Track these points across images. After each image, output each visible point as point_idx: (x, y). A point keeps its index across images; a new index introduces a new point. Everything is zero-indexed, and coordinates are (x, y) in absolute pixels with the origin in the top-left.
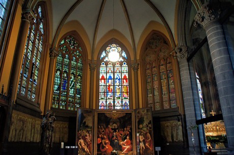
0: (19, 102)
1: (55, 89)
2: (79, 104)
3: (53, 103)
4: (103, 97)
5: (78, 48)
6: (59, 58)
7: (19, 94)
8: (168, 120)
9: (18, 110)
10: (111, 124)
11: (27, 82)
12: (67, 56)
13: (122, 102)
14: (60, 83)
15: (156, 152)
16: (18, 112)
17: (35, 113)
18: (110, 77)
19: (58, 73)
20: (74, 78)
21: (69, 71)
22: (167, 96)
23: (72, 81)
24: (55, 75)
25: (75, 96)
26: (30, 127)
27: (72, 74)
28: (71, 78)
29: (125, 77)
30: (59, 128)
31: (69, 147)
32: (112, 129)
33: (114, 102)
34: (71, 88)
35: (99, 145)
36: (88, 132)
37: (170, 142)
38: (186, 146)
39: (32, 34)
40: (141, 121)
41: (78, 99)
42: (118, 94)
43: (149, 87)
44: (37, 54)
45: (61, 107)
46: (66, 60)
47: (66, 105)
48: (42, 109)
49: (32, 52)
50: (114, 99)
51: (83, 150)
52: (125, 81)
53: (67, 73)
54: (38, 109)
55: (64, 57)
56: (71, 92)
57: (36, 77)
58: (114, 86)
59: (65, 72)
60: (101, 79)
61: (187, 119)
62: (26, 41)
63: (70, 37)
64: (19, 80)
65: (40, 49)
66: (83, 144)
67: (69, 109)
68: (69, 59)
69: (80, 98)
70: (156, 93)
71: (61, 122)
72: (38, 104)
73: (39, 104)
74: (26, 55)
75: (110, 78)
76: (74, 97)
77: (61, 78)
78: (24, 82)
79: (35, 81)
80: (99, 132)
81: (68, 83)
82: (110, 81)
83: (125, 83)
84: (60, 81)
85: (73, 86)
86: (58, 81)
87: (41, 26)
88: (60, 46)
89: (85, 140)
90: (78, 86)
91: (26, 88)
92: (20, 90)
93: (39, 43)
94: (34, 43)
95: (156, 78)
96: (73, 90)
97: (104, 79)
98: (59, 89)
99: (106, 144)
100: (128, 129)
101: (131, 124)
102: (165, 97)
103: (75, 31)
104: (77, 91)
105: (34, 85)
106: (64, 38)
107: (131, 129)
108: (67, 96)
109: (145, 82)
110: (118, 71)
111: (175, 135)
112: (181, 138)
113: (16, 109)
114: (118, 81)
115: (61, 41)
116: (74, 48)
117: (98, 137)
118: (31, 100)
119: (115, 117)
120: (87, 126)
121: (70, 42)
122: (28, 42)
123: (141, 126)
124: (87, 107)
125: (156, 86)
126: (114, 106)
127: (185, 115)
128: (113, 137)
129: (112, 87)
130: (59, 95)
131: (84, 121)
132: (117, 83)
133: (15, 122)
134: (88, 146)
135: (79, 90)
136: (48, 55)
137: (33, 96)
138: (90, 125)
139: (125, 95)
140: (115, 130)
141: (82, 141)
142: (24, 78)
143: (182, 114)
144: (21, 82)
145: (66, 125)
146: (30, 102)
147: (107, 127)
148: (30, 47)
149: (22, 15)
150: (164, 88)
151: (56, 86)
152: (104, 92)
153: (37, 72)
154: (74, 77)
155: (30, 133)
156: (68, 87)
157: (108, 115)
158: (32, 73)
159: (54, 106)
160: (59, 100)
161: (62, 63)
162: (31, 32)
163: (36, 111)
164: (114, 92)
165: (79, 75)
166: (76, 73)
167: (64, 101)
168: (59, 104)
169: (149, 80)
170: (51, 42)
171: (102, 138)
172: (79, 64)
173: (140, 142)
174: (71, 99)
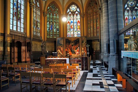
0: (34, 38)
1: (48, 30)
2: (59, 35)
3: (47, 36)
4: (69, 31)
5: (56, 9)
6: (48, 16)
7: (34, 35)
8: (95, 41)
10: (71, 43)
12: (51, 14)
13: (77, 33)
15: (87, 54)
18: (72, 21)
19: (48, 22)
21: (53, 21)
22: (96, 30)
23: (55, 25)
25: (56, 32)
29: (79, 21)
30: (51, 46)
31: (53, 53)
32: (71, 45)
33: (74, 33)
35: (66, 52)
36: (62, 47)
37: (95, 51)
38: (100, 52)
39: (35, 9)
40: (83, 42)
42: (75, 30)
43: (89, 26)
44: (38, 17)
45: (51, 37)
46: (51, 16)
48: (43, 39)
49: (36, 17)
50: (74, 32)
51: (60, 53)
52: (78, 23)
54: (41, 39)
55: (50, 15)
56: (55, 30)
57: (39, 26)
58: (74, 26)
60: (68, 23)
61: (101, 41)
62: (33, 13)
63: (52, 4)
64: (33, 29)
65: (39, 14)
66: (60, 51)
67: (54, 37)
68: (52, 15)
69: (59, 32)
70: (92, 29)
71: (51, 43)
73: (41, 37)
74: (34, 19)
75: (72, 22)
77: (49, 25)
78: (35, 30)
79: (39, 28)
80: (66, 47)
82: (72, 23)
83: (79, 24)
84: (50, 26)
85: (55, 27)
86: (48, 26)
87: (38, 4)
88: (48, 10)
89: (60, 50)
90: (58, 27)
91: (36, 32)
92: (34, 33)
93: (38, 11)
94: (36, 13)
95: (92, 22)
97: (69, 23)
98: (49, 29)
99: (69, 51)
100: (78, 45)
101: (79, 43)
102: (95, 31)
103: (54, 1)
105: (39, 30)
106: (49, 6)
107: (79, 45)
108: (53, 32)
109: (87, 24)
110: (75, 19)
111: (97, 48)
113: (33, 41)
114: (75, 23)
115: (48, 7)
116: (54, 10)
117: (66, 49)
118: (38, 36)
119: (73, 40)
120: (61, 44)
121: (52, 7)
122: (34, 13)
123: (83, 44)
124: (62, 36)
125: (92, 26)
126: (74, 35)
127: (101, 39)
128: (72, 48)
129: (73, 26)
130: (50, 32)
132: (75, 25)
134: (62, 52)
135: (58, 29)
136: (43, 16)
137: (39, 34)
138: (62, 44)
139: (79, 30)
140: (72, 46)
141: (59, 50)
142: (35, 28)
144: (34, 30)
145: (53, 44)
147: (69, 44)
148: (35, 15)
149: (30, 5)
150: (95, 27)
151: (48, 29)
152: (69, 29)
153: (39, 24)
154: (55, 23)
156: (53, 28)
158: (37, 25)
159: (48, 37)
160: (49, 34)
161: (49, 18)
162: (34, 9)
163: (41, 40)
164: (74, 29)
165: (58, 22)
166: (56, 21)
167: (52, 34)
169: (89, 23)
170: (43, 10)
171: (68, 49)
172: (57, 17)
173: (82, 50)
174: (55, 33)
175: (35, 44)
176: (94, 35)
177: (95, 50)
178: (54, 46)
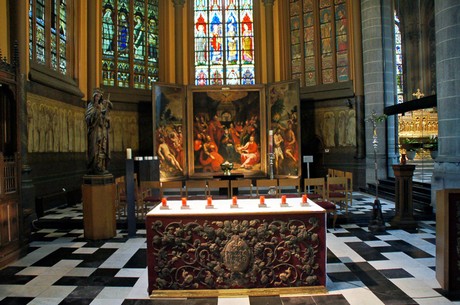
0: (36, 76)
1: (105, 47)
2: (156, 75)
3: (104, 77)
4: (202, 60)
7: (34, 60)
8: (329, 106)
9: (37, 93)
10: (219, 112)
11: (47, 34)
13: (240, 70)
14: (114, 35)
15: (304, 165)
16: (38, 97)
17: (69, 97)
18: (216, 19)
19: (108, 13)
20: (142, 23)
21: (131, 9)
22: (330, 58)
23: (139, 30)
24: (101, 18)
25: (145, 60)
26: (65, 125)
27: (138, 14)
28: (136, 23)
29: (247, 18)
30: (121, 124)
31: (141, 159)
32: (222, 123)
33: (225, 70)
34: (138, 45)
35: (197, 154)
36: (176, 129)
37: (331, 148)
38: (360, 155)
40: (277, 107)
41: (153, 67)
42: (232, 55)
43: (295, 40)
45: (121, 84)
47: (129, 78)
48: (83, 89)
50: (224, 65)
51: (168, 162)
52: (246, 26)
53: (126, 13)
54: (75, 89)
56: (139, 52)
57: (63, 25)
58: (224, 37)
59: (122, 10)
60: (198, 24)
61: (367, 104)
64: (29, 31)
66: (167, 153)
67: (136, 86)
69: (156, 65)
70: (309, 52)
71: (123, 113)
72: (74, 79)
73: (76, 80)
75: (216, 21)
76: (145, 63)
77: (114, 24)
78: (39, 36)
79: (62, 33)
80: (197, 130)
81: (131, 34)
82: (215, 27)
83: (248, 32)
84: (114, 30)
85: (141, 40)
86: (108, 30)
89: (170, 144)
90: (151, 40)
91: (47, 47)
92: (34, 52)
95: (310, 21)
96: (141, 48)
97: (204, 24)
98: (112, 47)
99: (210, 150)
100: (253, 121)
101: (257, 113)
102: (327, 61)
104: (150, 51)
105: (62, 42)
107: (258, 122)
108: (130, 60)
109: (287, 30)
110: (232, 7)
111: (341, 134)
112: (352, 140)
113: (32, 92)
114: (231, 27)
117: (196, 138)
118: (58, 73)
119: (228, 99)
120: (174, 119)
123: (277, 117)
124: (172, 80)
125: (310, 38)
126: (225, 78)
127: (363, 97)
128: (224, 137)
129: (219, 41)
130: (115, 59)
131: (167, 109)
132: (231, 32)
133: (35, 115)
134: (177, 155)
135: (154, 48)
137: (63, 64)
138: (180, 116)
139: (247, 56)
140: (227, 124)
141: (165, 146)
142: (39, 28)
143: (358, 94)
144: (34, 34)
145: (133, 117)
146: (57, 76)
150: (326, 43)
151: (107, 42)
152: (205, 51)
153: (63, 13)
154: (142, 21)
155: (65, 136)
156: (131, 43)
157: (212, 97)
158: (53, 15)
159: (105, 82)
160: (114, 69)
163: (72, 94)
164: (225, 51)
165: (152, 17)
166: (146, 12)
167: (126, 71)
168: (115, 77)
169: (296, 26)
171: (204, 141)
173: (275, 146)
174: (139, 68)
175: (44, 112)
176: (320, 77)
177: (333, 144)
178: (135, 127)
